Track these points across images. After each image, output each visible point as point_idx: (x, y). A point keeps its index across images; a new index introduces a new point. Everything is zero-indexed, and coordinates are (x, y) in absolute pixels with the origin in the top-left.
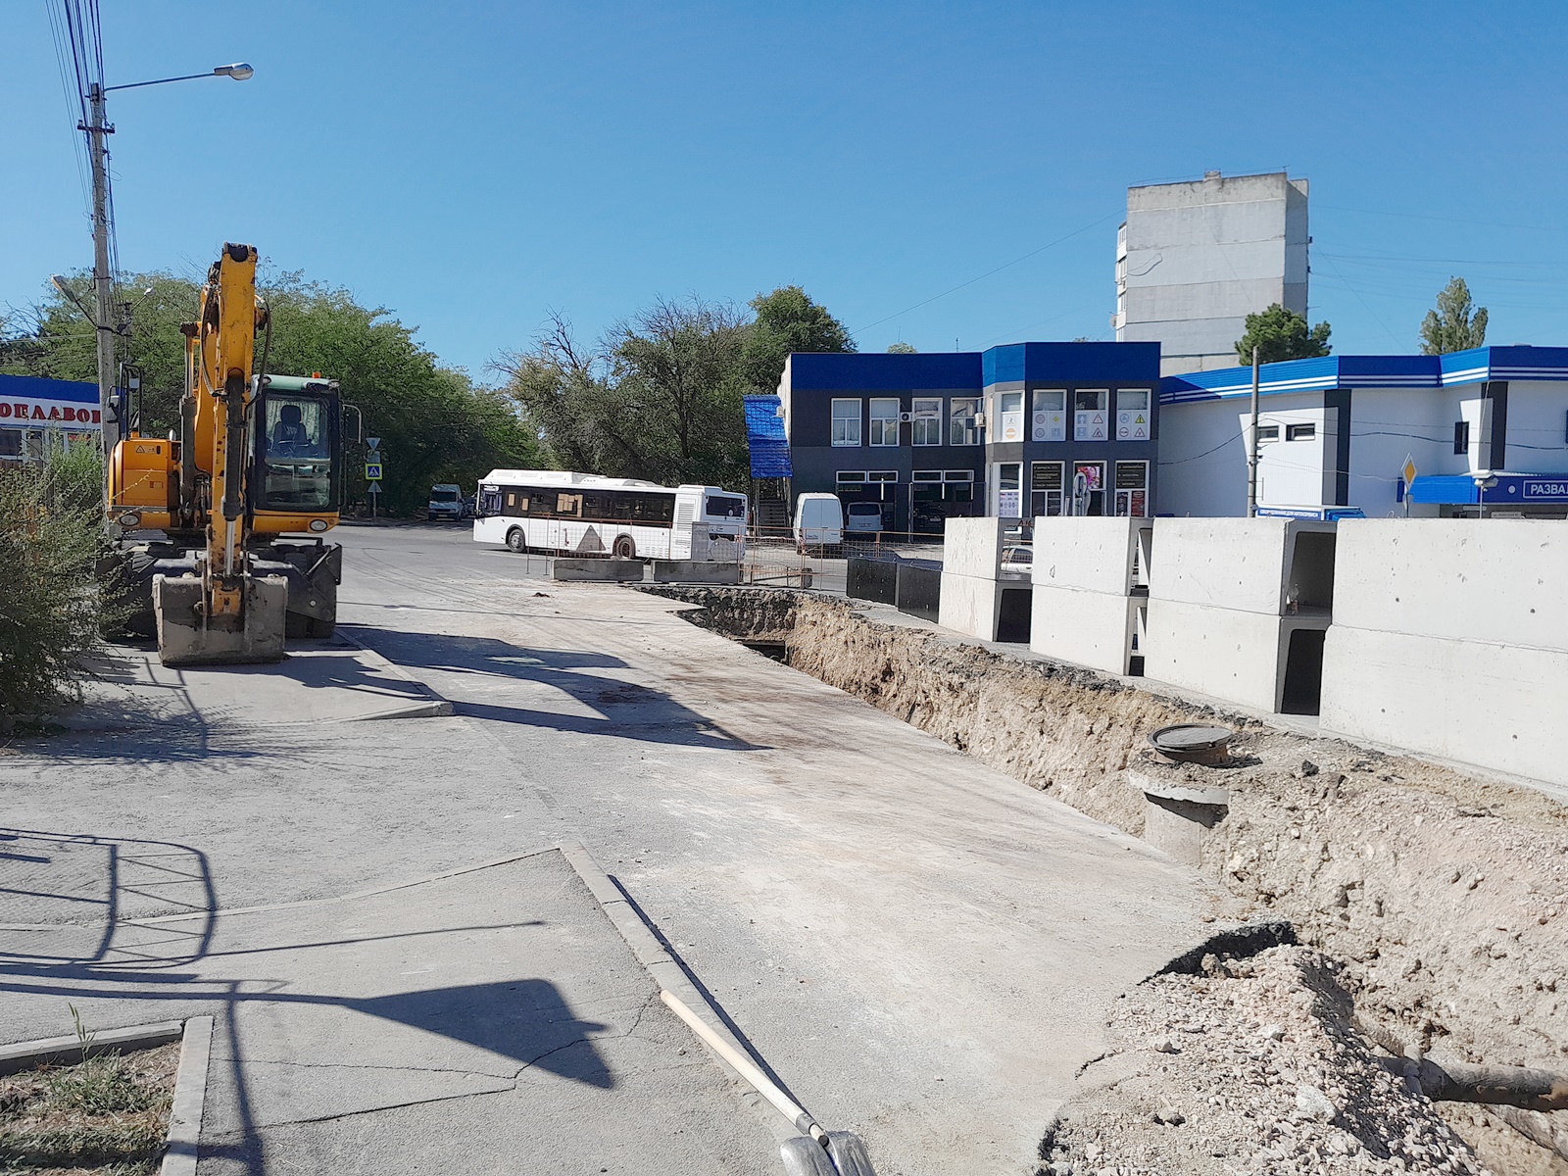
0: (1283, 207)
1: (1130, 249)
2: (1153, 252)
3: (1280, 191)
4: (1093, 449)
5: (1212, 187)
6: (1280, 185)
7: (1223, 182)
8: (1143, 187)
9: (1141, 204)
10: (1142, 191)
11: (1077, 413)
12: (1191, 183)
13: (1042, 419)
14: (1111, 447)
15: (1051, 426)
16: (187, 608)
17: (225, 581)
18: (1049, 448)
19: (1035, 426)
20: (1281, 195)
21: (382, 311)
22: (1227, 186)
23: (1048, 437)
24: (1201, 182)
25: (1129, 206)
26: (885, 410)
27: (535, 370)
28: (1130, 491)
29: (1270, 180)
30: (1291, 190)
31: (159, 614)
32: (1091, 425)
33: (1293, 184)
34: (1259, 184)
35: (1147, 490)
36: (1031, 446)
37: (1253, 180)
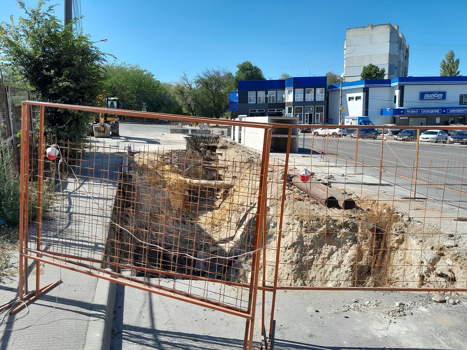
0: (389, 33)
1: (347, 46)
2: (353, 47)
3: (388, 29)
4: (310, 103)
5: (370, 28)
6: (388, 27)
7: (373, 27)
8: (351, 29)
9: (350, 34)
10: (350, 30)
11: (306, 94)
12: (364, 27)
13: (297, 96)
14: (315, 103)
15: (300, 98)
16: (98, 130)
17: (102, 126)
18: (299, 103)
19: (296, 98)
20: (388, 30)
21: (145, 70)
22: (374, 28)
23: (299, 100)
24: (367, 27)
25: (347, 34)
26: (261, 94)
27: (179, 86)
28: (319, 113)
29: (386, 26)
30: (392, 28)
31: (94, 131)
32: (310, 97)
33: (393, 26)
34: (383, 27)
35: (323, 113)
36: (295, 103)
37: (381, 26)
